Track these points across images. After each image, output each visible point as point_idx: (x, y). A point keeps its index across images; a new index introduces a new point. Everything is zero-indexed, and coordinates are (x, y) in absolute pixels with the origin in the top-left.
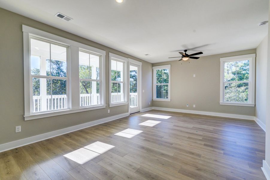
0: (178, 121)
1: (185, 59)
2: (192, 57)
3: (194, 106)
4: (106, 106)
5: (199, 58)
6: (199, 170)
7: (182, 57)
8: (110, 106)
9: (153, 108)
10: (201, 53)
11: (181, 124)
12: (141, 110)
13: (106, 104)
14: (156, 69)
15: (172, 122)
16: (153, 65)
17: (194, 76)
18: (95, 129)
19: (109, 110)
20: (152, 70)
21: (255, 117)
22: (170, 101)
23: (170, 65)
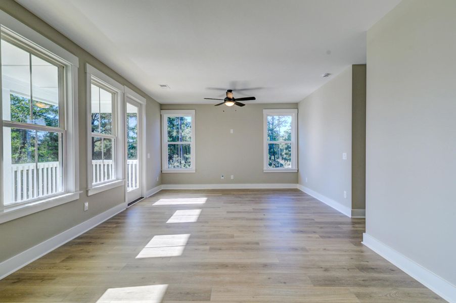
0: (224, 203)
1: (230, 104)
2: (239, 102)
3: (232, 177)
4: (80, 194)
5: (244, 105)
6: (326, 270)
7: (225, 101)
8: (90, 194)
9: (163, 187)
10: (253, 98)
11: (233, 207)
12: (146, 193)
13: (80, 190)
14: (166, 115)
15: (219, 208)
16: (163, 107)
17: (232, 131)
18: (63, 261)
19: (87, 204)
20: (160, 116)
21: (298, 185)
22: (194, 172)
23: (194, 111)
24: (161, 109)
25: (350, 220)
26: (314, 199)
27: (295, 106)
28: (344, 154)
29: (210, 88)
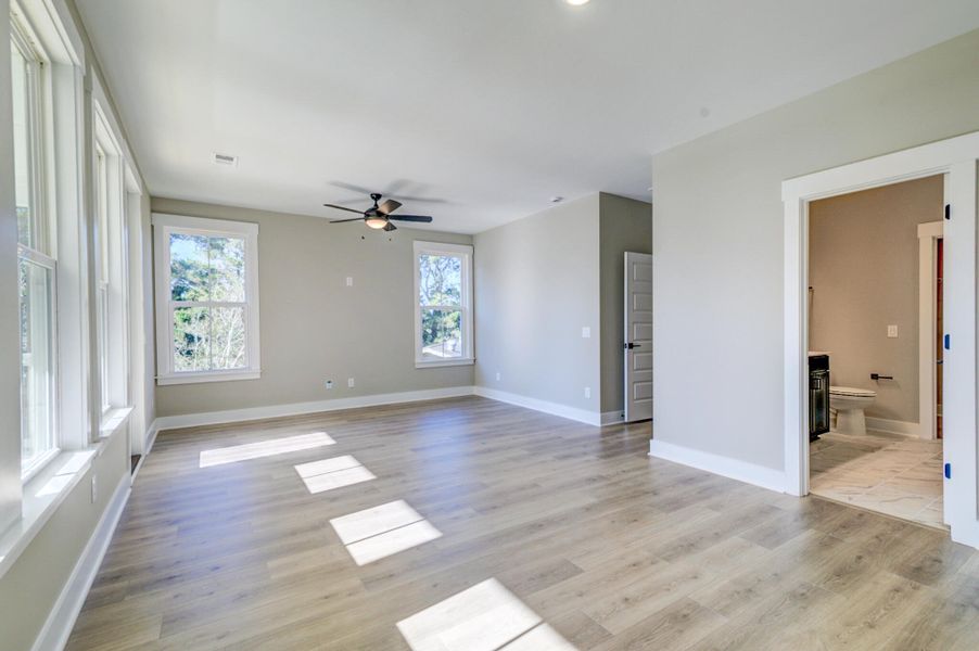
3: (351, 383)
9: (162, 423)
12: (144, 444)
14: (169, 228)
19: (95, 482)
20: (150, 228)
21: (475, 387)
22: (258, 376)
23: (256, 225)
24: (152, 211)
25: (599, 432)
26: (521, 409)
27: (469, 240)
28: (584, 329)
29: (335, 184)
